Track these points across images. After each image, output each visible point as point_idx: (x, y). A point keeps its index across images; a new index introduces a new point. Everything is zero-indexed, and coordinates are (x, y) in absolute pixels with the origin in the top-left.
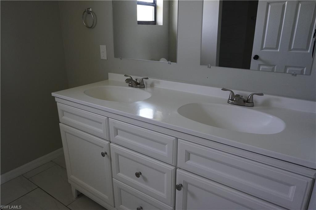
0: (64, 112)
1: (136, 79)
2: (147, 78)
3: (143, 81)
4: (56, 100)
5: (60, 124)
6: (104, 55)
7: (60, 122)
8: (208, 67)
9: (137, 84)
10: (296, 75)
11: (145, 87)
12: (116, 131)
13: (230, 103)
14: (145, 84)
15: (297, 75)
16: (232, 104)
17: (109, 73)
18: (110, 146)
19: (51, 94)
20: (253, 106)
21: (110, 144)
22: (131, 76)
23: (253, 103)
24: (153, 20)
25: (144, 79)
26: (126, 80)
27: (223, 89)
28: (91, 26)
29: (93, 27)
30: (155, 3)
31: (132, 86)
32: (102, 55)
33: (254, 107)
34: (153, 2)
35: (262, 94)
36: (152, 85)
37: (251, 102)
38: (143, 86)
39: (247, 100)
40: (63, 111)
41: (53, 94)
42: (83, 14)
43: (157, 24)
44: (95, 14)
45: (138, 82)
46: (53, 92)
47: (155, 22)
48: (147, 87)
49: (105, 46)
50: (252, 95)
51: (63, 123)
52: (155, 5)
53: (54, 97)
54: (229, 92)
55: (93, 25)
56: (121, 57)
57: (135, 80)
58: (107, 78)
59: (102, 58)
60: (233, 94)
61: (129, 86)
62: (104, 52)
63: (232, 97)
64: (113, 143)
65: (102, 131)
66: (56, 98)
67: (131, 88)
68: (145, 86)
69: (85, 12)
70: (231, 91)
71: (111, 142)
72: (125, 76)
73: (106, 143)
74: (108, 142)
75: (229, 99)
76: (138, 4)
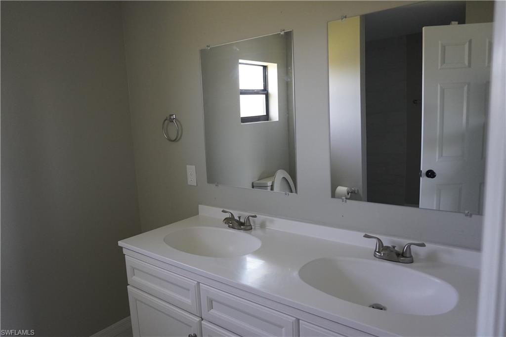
0: (135, 271)
1: (239, 217)
2: (255, 217)
3: (249, 220)
4: (125, 251)
5: (128, 286)
6: (192, 180)
7: (129, 285)
8: (343, 201)
9: (241, 224)
10: (471, 216)
11: (252, 229)
12: (211, 302)
13: (377, 256)
14: (252, 224)
15: (473, 216)
16: (381, 258)
17: (199, 206)
18: (201, 324)
19: (118, 243)
20: (412, 262)
21: (202, 322)
22: (232, 212)
23: (411, 257)
24: (264, 113)
25: (250, 217)
26: (224, 220)
27: (366, 236)
28: (174, 139)
29: (177, 139)
30: (266, 90)
31: (233, 228)
32: (189, 180)
33: (413, 264)
34: (263, 89)
35: (423, 245)
36: (263, 226)
37: (408, 256)
38: (249, 227)
39: (402, 252)
40: (134, 269)
41: (121, 243)
42: (164, 123)
43: (270, 120)
44: (179, 122)
45: (242, 220)
46: (119, 240)
47: (267, 117)
48: (255, 228)
49: (194, 167)
50: (409, 245)
51: (132, 286)
52: (266, 92)
53: (121, 248)
54: (375, 241)
55: (177, 137)
56: (218, 183)
57: (238, 219)
58: (196, 213)
59: (189, 184)
60: (380, 243)
61: (229, 226)
62: (193, 175)
63: (379, 249)
64: (206, 320)
65: (190, 301)
66: (124, 250)
67: (232, 231)
68: (253, 227)
69: (167, 121)
70: (379, 240)
71: (202, 319)
72: (223, 211)
73: (195, 320)
74: (198, 319)
75: (376, 251)
76: (241, 94)
